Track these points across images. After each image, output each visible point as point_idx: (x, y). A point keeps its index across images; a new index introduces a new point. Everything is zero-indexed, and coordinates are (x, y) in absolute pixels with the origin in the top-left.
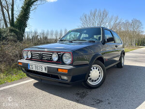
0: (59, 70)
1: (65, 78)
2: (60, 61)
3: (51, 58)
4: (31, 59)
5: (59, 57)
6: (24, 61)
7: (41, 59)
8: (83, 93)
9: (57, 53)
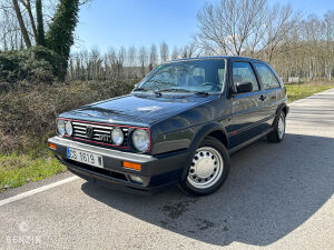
1: (138, 179)
2: (128, 145)
4: (73, 137)
5: (125, 137)
6: (59, 140)
7: (91, 138)
8: (179, 206)
9: (122, 128)
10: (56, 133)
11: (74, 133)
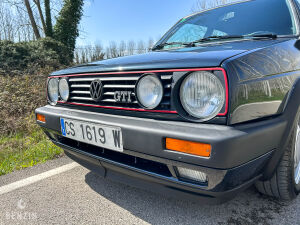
0: (170, 143)
1: (197, 174)
2: (172, 106)
3: (133, 98)
5: (166, 91)
9: (159, 75)
10: (48, 100)
11: (71, 95)
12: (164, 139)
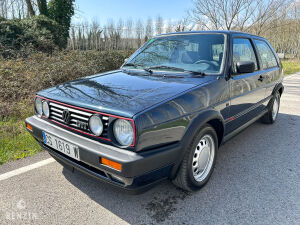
0: (103, 160)
2: (108, 137)
5: (105, 127)
6: (36, 121)
9: (101, 116)
11: (51, 115)
12: (100, 158)
